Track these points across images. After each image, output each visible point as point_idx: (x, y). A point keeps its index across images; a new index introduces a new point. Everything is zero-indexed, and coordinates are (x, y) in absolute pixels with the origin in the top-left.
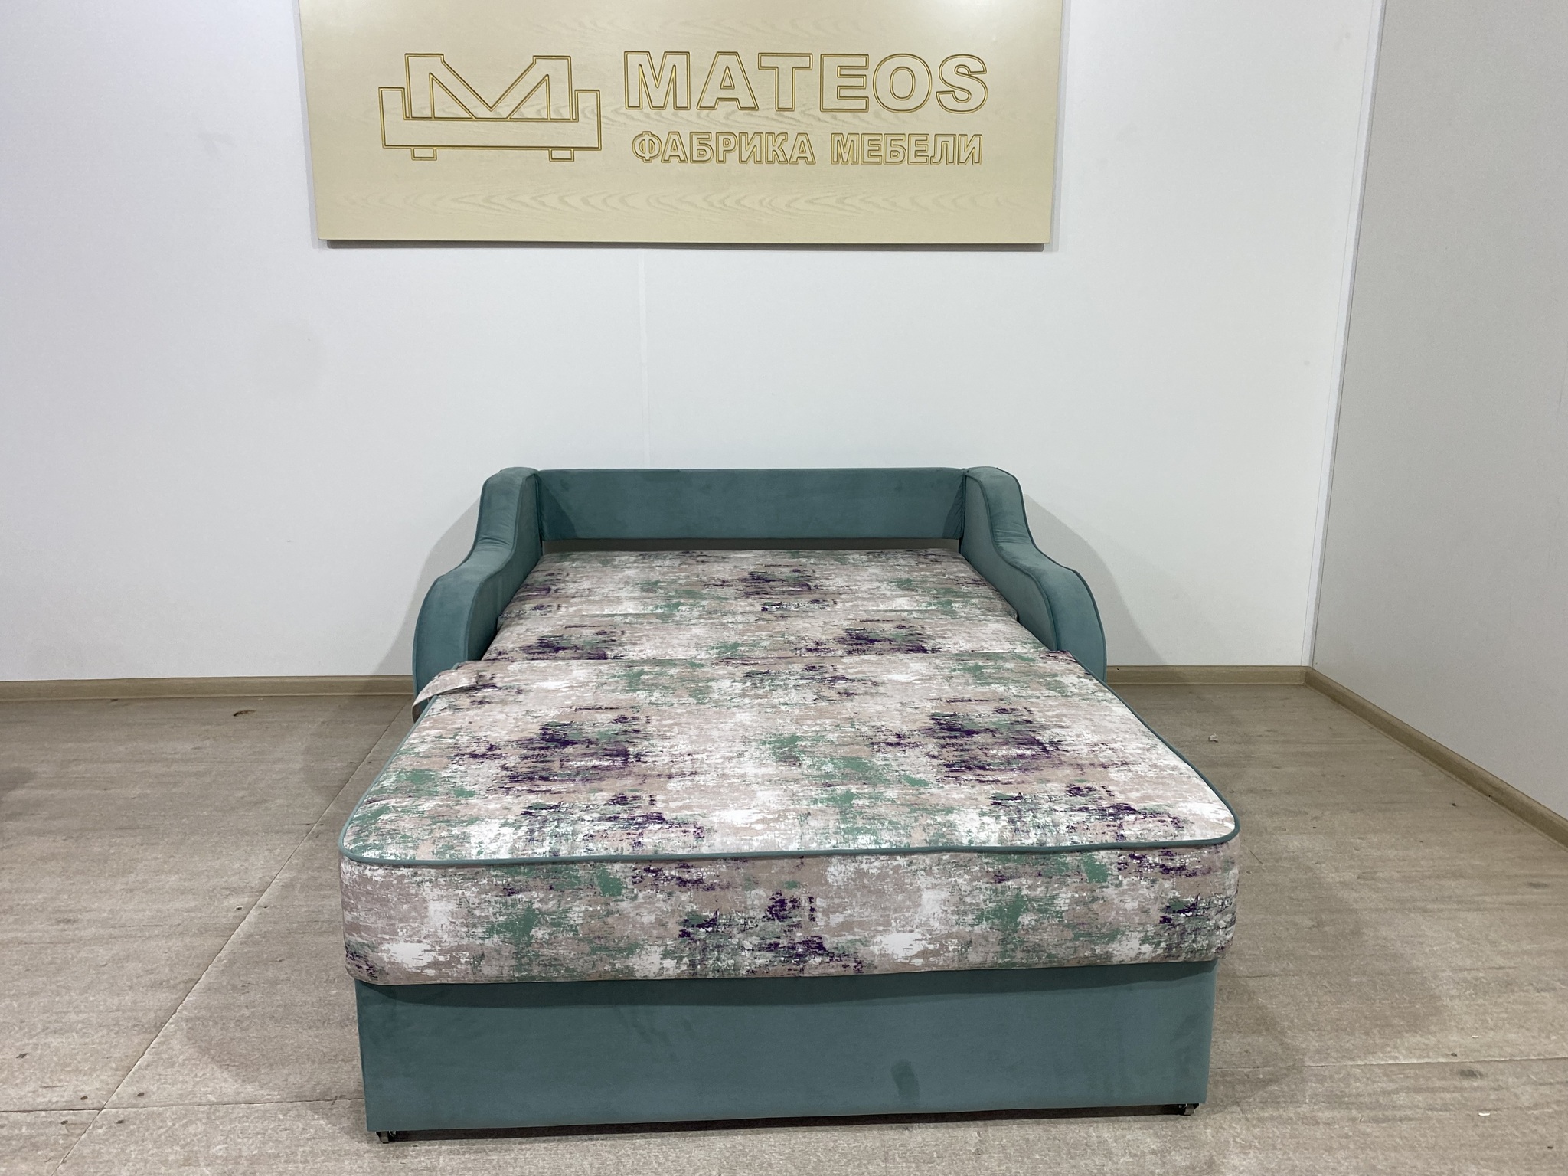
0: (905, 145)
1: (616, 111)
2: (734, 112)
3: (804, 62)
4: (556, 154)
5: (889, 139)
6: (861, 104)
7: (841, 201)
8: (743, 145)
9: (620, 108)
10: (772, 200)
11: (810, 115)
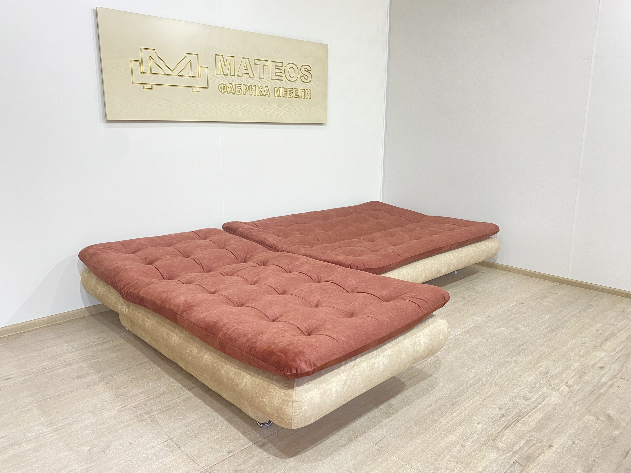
0: (293, 92)
1: (213, 75)
2: (248, 78)
3: (266, 63)
4: (194, 89)
5: (289, 90)
6: (281, 78)
7: (277, 109)
8: (251, 90)
9: (214, 74)
10: (259, 108)
11: (269, 81)
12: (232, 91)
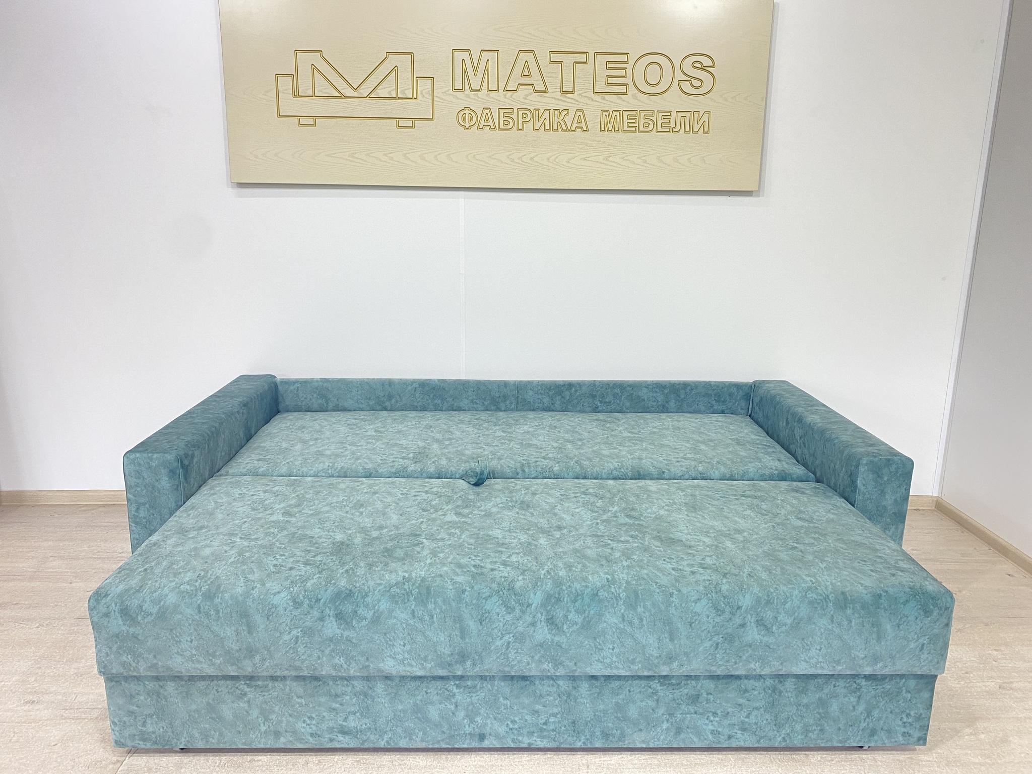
0: (654, 119)
1: (445, 92)
3: (582, 58)
4: (402, 123)
5: (642, 114)
6: (622, 89)
7: (606, 159)
8: (537, 118)
9: (448, 91)
10: (556, 158)
11: (585, 97)
12: (491, 123)
